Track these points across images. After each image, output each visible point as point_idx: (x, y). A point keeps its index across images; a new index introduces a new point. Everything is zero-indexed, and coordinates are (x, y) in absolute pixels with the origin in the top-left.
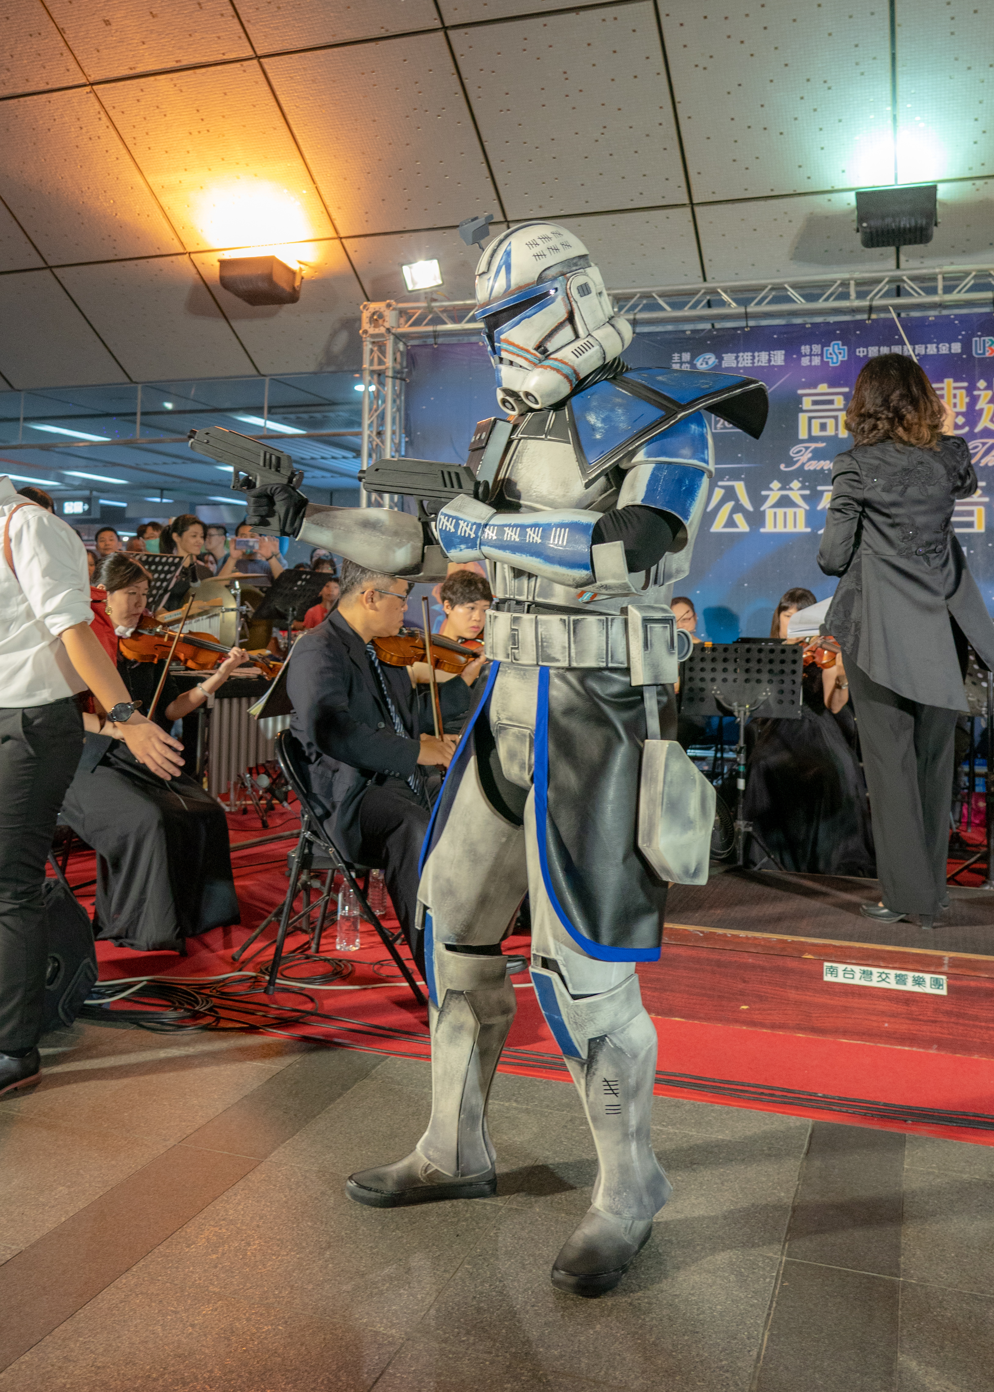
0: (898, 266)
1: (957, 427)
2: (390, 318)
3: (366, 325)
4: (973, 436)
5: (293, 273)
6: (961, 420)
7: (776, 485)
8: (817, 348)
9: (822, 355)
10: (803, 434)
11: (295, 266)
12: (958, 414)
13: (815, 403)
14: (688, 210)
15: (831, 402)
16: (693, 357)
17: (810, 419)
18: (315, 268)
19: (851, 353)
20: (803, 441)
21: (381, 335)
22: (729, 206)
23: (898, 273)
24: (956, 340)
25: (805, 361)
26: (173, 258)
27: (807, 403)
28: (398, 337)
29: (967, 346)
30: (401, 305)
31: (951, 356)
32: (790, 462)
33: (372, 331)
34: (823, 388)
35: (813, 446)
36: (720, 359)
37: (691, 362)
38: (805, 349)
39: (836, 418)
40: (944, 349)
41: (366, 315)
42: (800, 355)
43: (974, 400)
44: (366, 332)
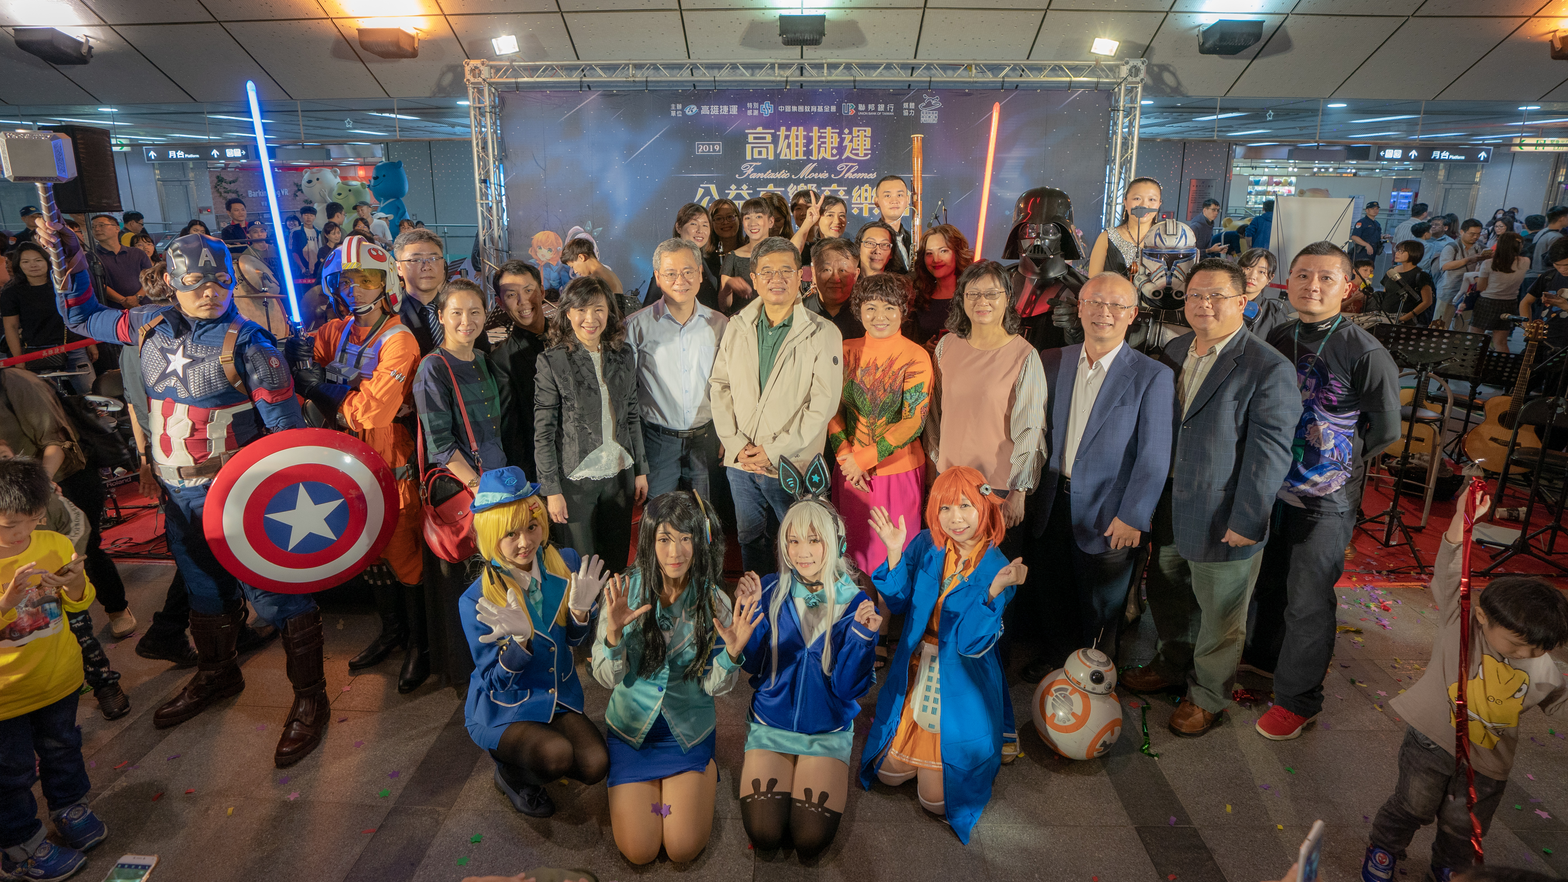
0: (802, 57)
1: (833, 155)
2: (485, 72)
3: (468, 76)
4: (840, 161)
5: (413, 38)
6: (835, 152)
7: (733, 187)
8: (756, 105)
9: (759, 109)
10: (749, 157)
11: (413, 32)
12: (832, 148)
13: (755, 138)
14: (679, 13)
15: (764, 138)
16: (683, 108)
17: (753, 148)
18: (428, 33)
19: (776, 109)
20: (749, 161)
21: (480, 83)
22: (704, 12)
23: (802, 61)
24: (833, 105)
25: (749, 113)
26: (319, 21)
27: (751, 138)
28: (490, 84)
29: (839, 108)
30: (491, 63)
31: (830, 113)
32: (742, 174)
33: (472, 80)
34: (760, 129)
35: (754, 164)
36: (700, 109)
37: (682, 110)
38: (749, 105)
39: (767, 148)
40: (827, 109)
41: (467, 69)
42: (747, 109)
43: (842, 140)
44: (468, 80)
